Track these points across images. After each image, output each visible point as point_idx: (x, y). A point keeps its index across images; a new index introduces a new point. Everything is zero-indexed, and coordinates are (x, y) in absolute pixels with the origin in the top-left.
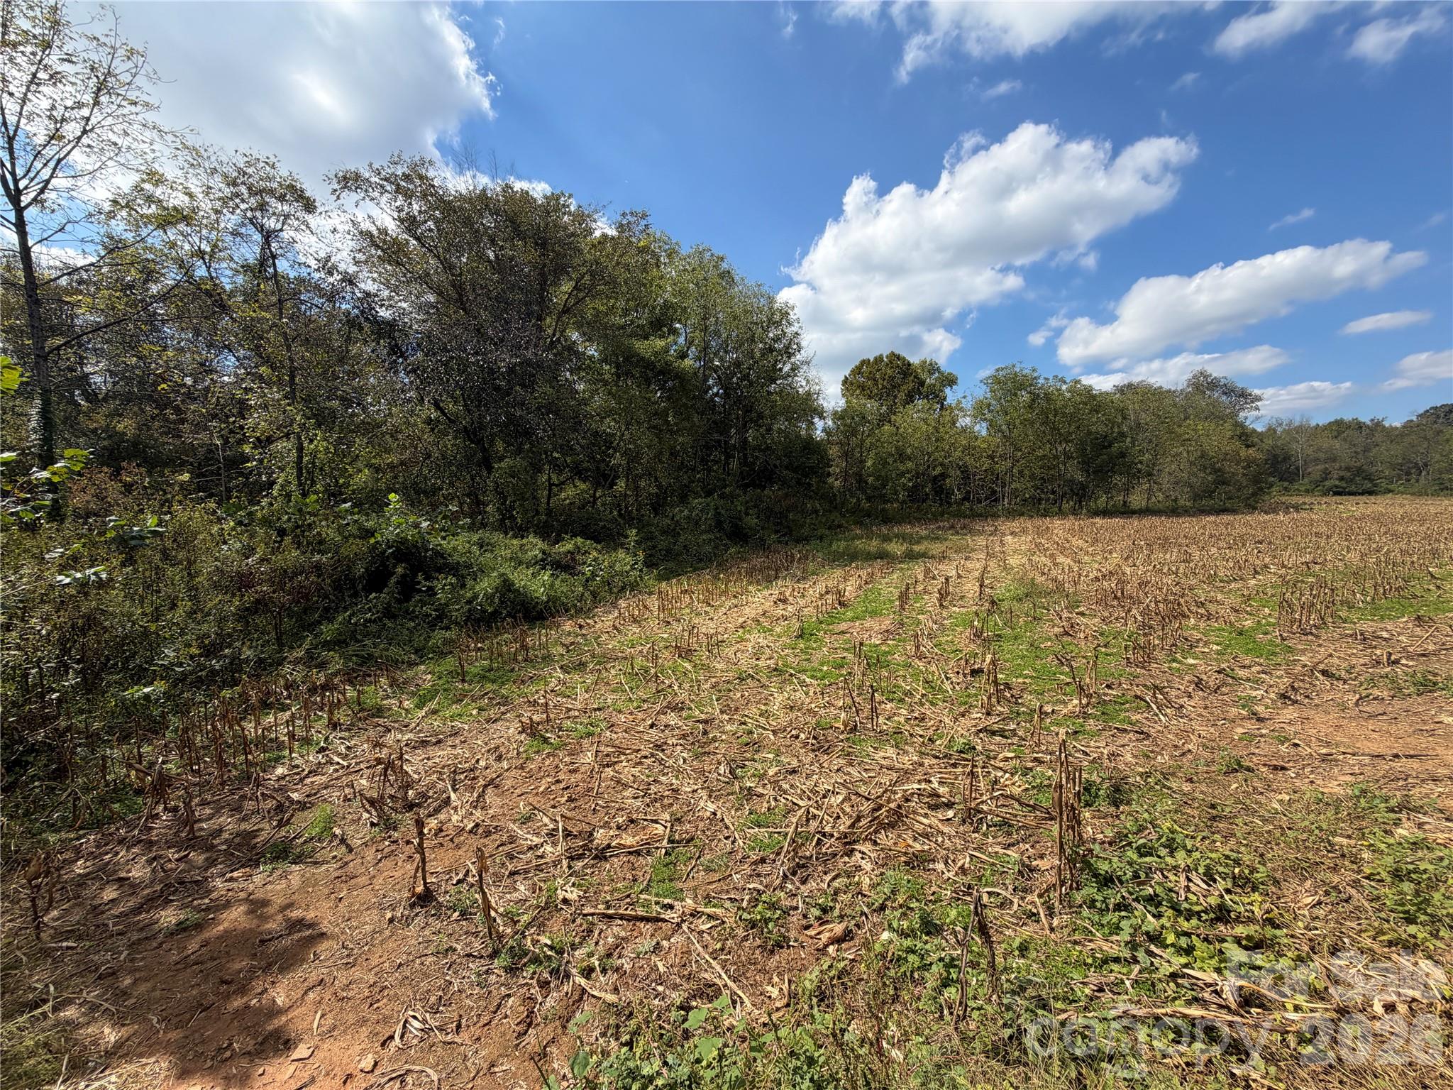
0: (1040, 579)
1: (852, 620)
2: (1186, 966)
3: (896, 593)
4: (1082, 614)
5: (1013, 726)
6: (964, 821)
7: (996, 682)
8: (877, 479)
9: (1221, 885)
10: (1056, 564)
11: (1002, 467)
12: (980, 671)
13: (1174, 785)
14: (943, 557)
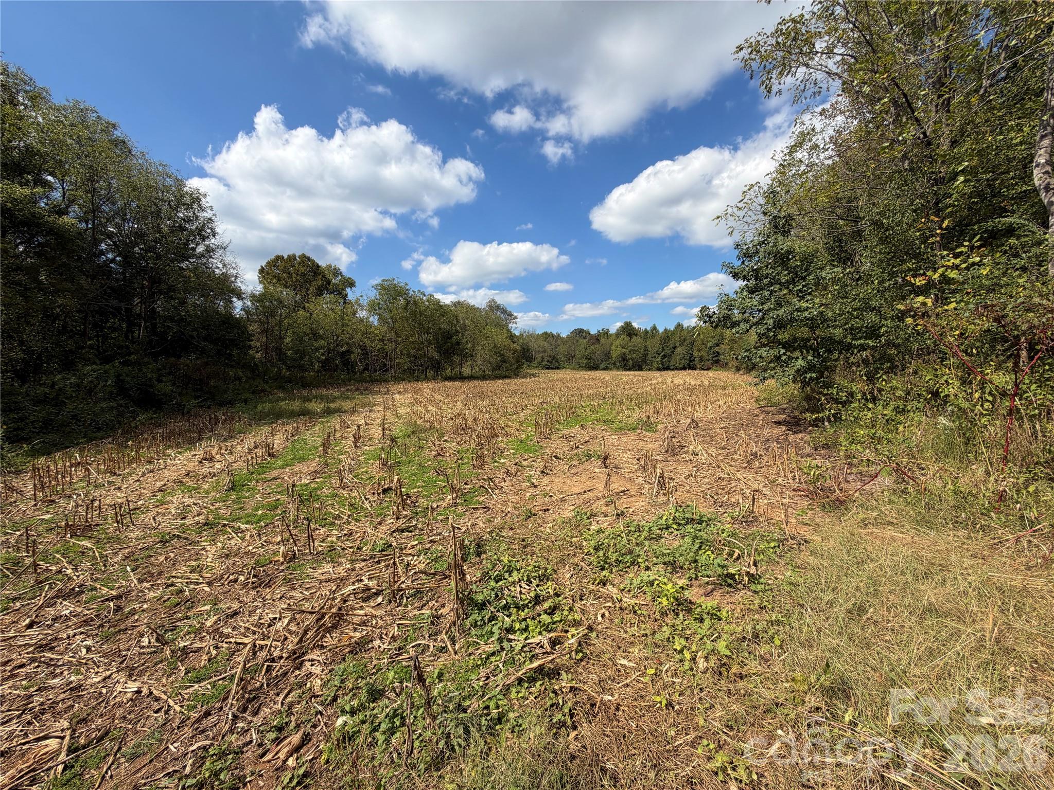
0: (419, 422)
1: (282, 467)
2: (526, 639)
3: (320, 442)
4: (445, 441)
5: (414, 523)
6: (390, 601)
7: (401, 495)
8: (296, 352)
9: (535, 583)
10: (427, 411)
11: (389, 347)
12: (390, 489)
13: (504, 534)
14: (353, 411)
